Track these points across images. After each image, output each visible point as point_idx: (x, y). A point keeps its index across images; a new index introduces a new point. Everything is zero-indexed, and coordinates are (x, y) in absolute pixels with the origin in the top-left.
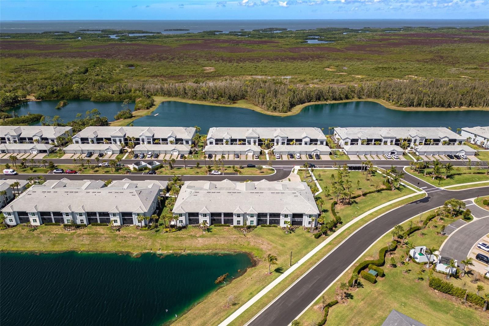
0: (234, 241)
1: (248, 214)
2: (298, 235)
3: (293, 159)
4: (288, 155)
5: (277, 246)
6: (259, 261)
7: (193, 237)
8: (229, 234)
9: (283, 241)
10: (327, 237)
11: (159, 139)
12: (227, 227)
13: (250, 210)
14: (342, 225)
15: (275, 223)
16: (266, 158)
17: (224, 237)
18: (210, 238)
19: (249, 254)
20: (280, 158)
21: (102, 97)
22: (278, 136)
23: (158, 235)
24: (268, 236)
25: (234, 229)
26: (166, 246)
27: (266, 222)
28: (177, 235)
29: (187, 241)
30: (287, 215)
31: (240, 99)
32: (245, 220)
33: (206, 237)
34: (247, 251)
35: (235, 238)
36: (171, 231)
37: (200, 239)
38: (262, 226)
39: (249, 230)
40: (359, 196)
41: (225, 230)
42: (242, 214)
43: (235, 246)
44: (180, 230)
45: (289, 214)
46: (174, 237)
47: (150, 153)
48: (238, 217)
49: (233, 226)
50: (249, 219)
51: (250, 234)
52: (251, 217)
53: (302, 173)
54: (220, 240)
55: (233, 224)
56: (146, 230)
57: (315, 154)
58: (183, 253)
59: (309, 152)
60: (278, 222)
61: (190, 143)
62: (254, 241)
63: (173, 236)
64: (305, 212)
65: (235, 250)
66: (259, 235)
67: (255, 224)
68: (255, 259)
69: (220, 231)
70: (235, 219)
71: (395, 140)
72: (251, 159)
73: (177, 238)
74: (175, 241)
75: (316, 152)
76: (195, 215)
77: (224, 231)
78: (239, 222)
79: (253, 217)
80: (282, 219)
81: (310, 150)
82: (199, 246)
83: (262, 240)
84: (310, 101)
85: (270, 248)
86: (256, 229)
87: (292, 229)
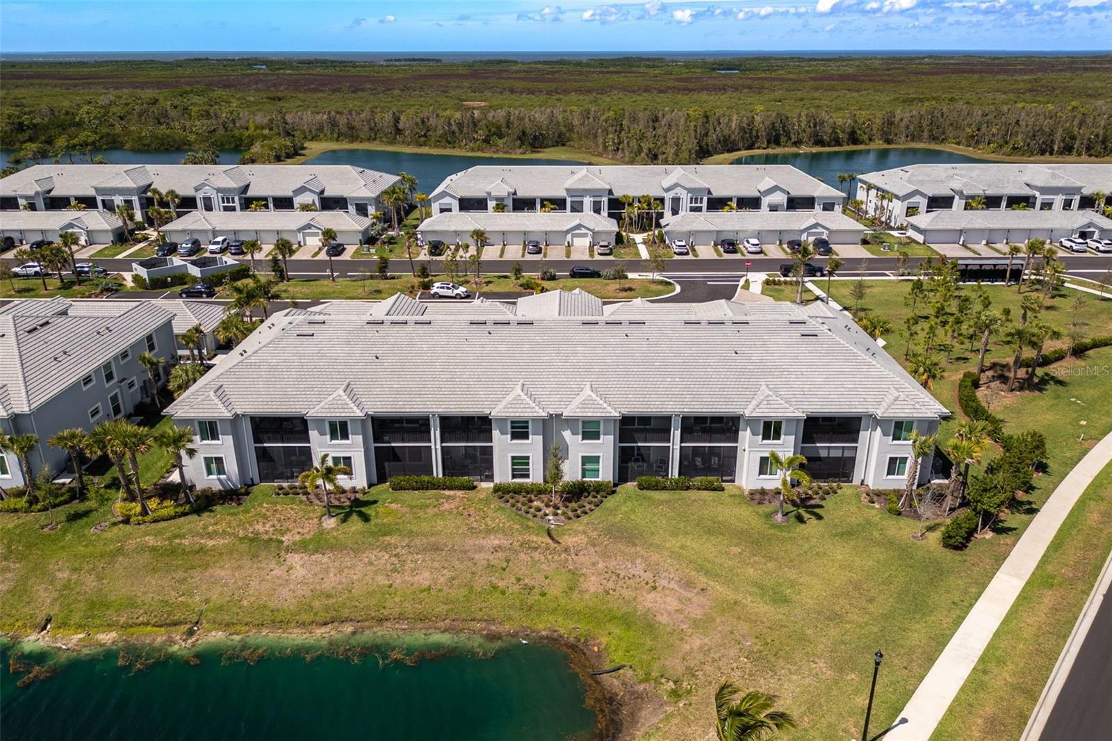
0: (490, 567)
1: (570, 422)
2: (848, 534)
3: (738, 256)
4: (716, 245)
5: (739, 597)
6: (639, 697)
7: (260, 546)
8: (464, 529)
9: (771, 565)
10: (1005, 539)
11: (265, 199)
12: (459, 493)
13: (579, 399)
14: (1054, 479)
15: (707, 470)
16: (638, 254)
17: (436, 548)
18: (357, 551)
19: (573, 647)
20: (687, 254)
21: (157, 138)
22: (676, 185)
23: (69, 536)
24: (682, 540)
25: (496, 503)
26: (92, 605)
27: (664, 463)
28: (176, 537)
29: (223, 572)
30: (778, 425)
31: (554, 146)
32: (554, 455)
33: (332, 548)
34: (566, 628)
35: (496, 549)
36: (151, 516)
37: (297, 557)
38: (641, 487)
39: (573, 505)
40: (1059, 357)
41: (446, 506)
42: (535, 420)
43: (495, 599)
44: (198, 510)
45: (789, 420)
46: (154, 549)
47: (220, 239)
48: (515, 436)
49: (492, 485)
50: (577, 447)
51: (577, 525)
52: (586, 436)
53: (782, 291)
54: (409, 565)
55: (490, 478)
56: (15, 511)
57: (812, 239)
58: (180, 646)
59: (791, 231)
60: (725, 466)
61: (371, 210)
62: (601, 566)
63: (151, 541)
64: (871, 410)
65: (492, 621)
66: (628, 536)
67: (606, 472)
68: (612, 682)
69: (421, 514)
70: (503, 447)
71: (1077, 198)
72: (586, 257)
73: (168, 556)
74: (155, 570)
75: (813, 234)
76: (291, 432)
77: (442, 514)
78: (520, 465)
79: (596, 436)
80: (750, 448)
81: (796, 228)
82: (286, 599)
83: (646, 559)
84: (750, 147)
85: (698, 613)
86: (610, 502)
87: (803, 500)
